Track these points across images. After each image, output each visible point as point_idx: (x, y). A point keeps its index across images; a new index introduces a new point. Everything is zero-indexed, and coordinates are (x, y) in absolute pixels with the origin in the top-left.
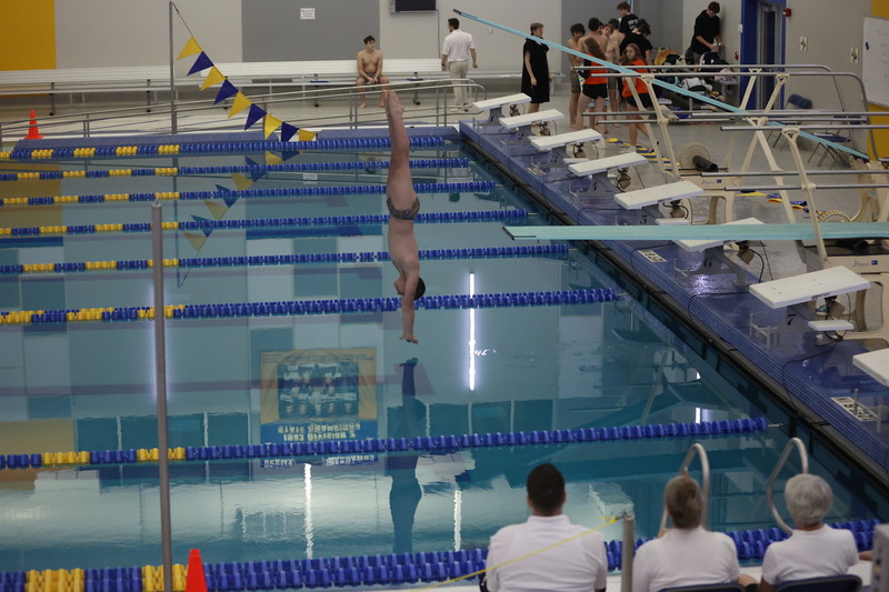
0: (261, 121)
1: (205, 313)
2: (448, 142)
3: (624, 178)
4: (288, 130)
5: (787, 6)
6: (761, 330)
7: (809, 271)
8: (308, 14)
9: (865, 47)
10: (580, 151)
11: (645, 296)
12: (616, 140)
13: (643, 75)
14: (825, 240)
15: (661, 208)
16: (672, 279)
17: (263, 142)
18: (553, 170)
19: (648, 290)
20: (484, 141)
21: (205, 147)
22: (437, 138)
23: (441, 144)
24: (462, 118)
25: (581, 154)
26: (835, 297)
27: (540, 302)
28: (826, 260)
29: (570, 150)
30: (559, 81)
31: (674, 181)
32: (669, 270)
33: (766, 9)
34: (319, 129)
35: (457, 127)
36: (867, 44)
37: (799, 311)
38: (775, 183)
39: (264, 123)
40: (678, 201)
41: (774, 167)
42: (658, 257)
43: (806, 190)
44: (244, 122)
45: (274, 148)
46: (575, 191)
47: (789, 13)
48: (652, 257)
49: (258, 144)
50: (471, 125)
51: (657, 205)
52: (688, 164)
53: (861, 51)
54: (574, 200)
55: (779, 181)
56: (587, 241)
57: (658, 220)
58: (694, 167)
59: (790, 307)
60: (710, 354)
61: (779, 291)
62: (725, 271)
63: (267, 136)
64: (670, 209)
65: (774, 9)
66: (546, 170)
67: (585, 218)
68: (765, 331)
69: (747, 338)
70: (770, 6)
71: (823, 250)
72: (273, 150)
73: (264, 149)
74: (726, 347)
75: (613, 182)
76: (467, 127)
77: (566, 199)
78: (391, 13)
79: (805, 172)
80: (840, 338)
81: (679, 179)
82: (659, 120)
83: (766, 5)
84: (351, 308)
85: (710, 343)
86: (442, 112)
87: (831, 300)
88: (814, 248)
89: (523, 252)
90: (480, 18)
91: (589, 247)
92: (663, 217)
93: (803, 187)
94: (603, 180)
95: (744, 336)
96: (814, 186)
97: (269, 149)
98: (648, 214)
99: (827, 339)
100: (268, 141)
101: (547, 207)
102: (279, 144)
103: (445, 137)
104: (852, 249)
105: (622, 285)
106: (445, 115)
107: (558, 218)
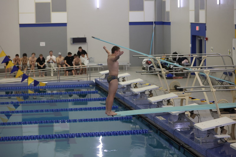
0: (26, 80)
1: (8, 139)
2: (91, 86)
3: (151, 94)
4: (36, 83)
5: (206, 37)
6: (198, 139)
7: (214, 119)
8: (43, 44)
9: (233, 49)
10: (136, 86)
11: (159, 131)
12: (148, 84)
13: (157, 58)
14: (219, 109)
15: (163, 102)
16: (168, 125)
17: (28, 86)
18: (127, 93)
19: (159, 130)
20: (103, 84)
21: (8, 88)
22: (87, 84)
23: (89, 86)
24: (96, 78)
25: (136, 87)
26: (224, 127)
27: (122, 134)
28: (220, 115)
29: (132, 86)
30: (129, 66)
31: (168, 93)
32: (167, 122)
33: (199, 39)
34: (47, 82)
35: (94, 81)
36: (234, 48)
37: (211, 132)
38: (202, 90)
39: (28, 81)
40: (169, 100)
41: (202, 85)
42: (163, 118)
43: (212, 91)
44: (21, 80)
45: (31, 88)
46: (134, 99)
47: (207, 39)
48: (161, 118)
49: (26, 87)
50: (99, 80)
51: (162, 101)
52: (173, 88)
53: (232, 51)
54: (134, 101)
55: (203, 89)
56: (138, 115)
57: (162, 106)
58: (175, 89)
59: (208, 130)
60: (181, 149)
61: (204, 125)
62: (186, 122)
63: (29, 84)
64: (167, 103)
65: (202, 38)
66: (124, 93)
67: (138, 107)
68: (200, 139)
69: (194, 142)
70: (200, 38)
71: (219, 113)
72: (31, 89)
73: (28, 89)
74: (187, 146)
75: (147, 95)
76: (98, 81)
77: (131, 101)
78: (71, 44)
79: (212, 86)
80: (226, 141)
81: (170, 93)
82: (162, 73)
83: (199, 37)
84: (59, 137)
85: (181, 146)
86: (89, 76)
87: (222, 128)
88: (216, 112)
89: (117, 119)
90: (100, 39)
91: (139, 117)
92: (164, 105)
93: (212, 90)
94: (144, 95)
95: (193, 141)
96: (215, 90)
97: (30, 89)
98: (159, 104)
99: (221, 141)
100: (29, 86)
101: (125, 105)
102: (33, 87)
103: (90, 84)
104: (229, 112)
105: (151, 129)
106: (90, 77)
107: (129, 108)
